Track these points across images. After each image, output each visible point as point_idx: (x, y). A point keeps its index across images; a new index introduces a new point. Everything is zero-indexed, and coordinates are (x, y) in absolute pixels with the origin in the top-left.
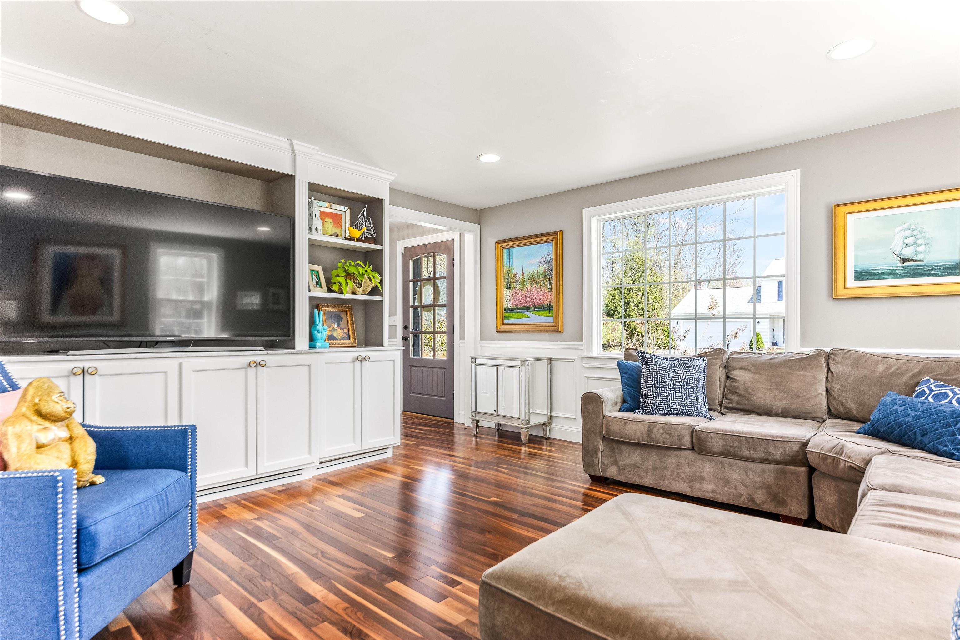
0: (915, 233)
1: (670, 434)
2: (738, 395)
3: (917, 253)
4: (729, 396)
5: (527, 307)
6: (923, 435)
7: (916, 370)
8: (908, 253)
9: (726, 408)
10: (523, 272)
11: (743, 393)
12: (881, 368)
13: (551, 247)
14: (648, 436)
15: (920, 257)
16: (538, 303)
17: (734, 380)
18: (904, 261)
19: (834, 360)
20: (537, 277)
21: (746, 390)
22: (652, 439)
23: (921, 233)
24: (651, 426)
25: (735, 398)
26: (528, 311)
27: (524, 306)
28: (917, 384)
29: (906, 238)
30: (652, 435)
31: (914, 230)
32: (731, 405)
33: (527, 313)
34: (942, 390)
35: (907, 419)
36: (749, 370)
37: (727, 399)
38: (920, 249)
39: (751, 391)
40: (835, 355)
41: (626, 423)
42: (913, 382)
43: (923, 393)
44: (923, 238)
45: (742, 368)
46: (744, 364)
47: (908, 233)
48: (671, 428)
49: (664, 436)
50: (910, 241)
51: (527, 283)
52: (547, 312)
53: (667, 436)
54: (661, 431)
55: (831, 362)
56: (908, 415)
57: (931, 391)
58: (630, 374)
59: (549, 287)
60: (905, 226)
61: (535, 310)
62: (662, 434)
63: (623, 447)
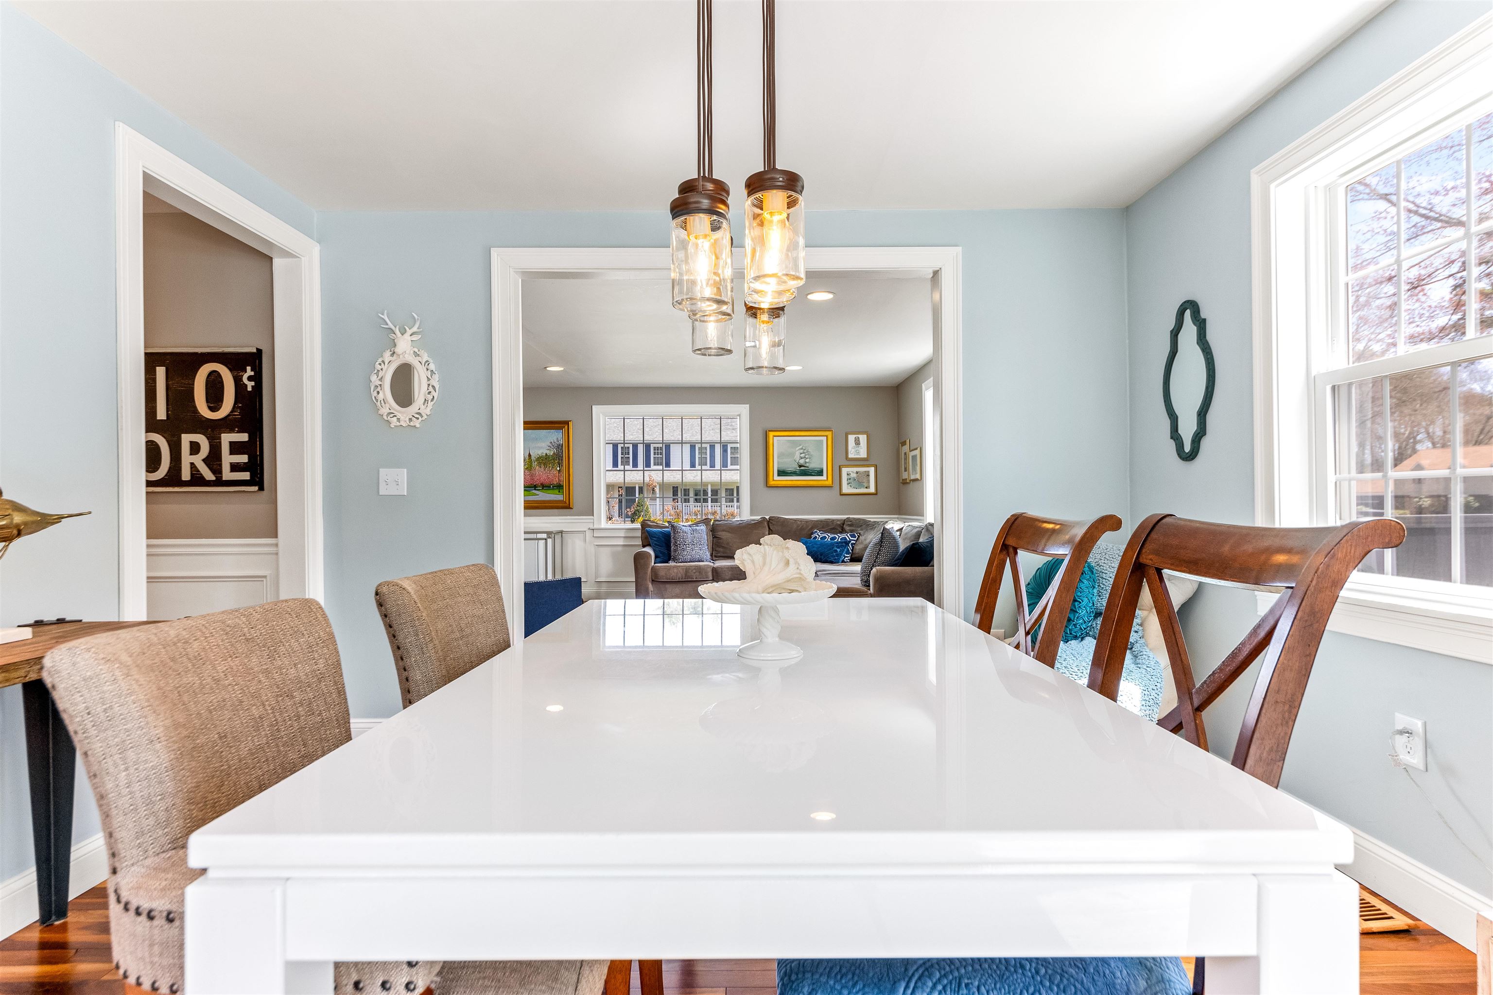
0: (805, 451)
1: (700, 572)
2: (723, 547)
3: (806, 463)
4: (717, 549)
5: (535, 485)
6: (821, 555)
7: (810, 527)
8: (802, 462)
9: (716, 557)
10: (529, 453)
11: (726, 546)
12: (795, 526)
13: (561, 434)
14: (686, 575)
15: (807, 465)
16: (547, 482)
17: (719, 538)
18: (800, 466)
19: (772, 523)
20: (546, 459)
21: (728, 544)
22: (689, 577)
23: (808, 451)
24: (687, 570)
25: (721, 549)
26: (535, 490)
27: (531, 484)
28: (812, 534)
29: (801, 454)
30: (688, 574)
31: (804, 450)
32: (719, 555)
33: (534, 491)
34: (823, 535)
35: (814, 549)
36: (729, 532)
37: (715, 551)
38: (807, 460)
39: (731, 545)
40: (772, 520)
41: (669, 569)
42: (810, 533)
43: (816, 537)
44: (808, 455)
45: (723, 531)
46: (724, 528)
47: (802, 451)
48: (700, 568)
49: (696, 574)
50: (802, 455)
51: (535, 464)
52: (557, 491)
53: (697, 574)
54: (694, 571)
55: (770, 524)
56: (814, 547)
57: (819, 536)
58: (658, 538)
59: (558, 469)
60: (801, 447)
61: (543, 489)
62: (695, 573)
63: (668, 586)
